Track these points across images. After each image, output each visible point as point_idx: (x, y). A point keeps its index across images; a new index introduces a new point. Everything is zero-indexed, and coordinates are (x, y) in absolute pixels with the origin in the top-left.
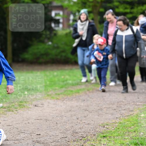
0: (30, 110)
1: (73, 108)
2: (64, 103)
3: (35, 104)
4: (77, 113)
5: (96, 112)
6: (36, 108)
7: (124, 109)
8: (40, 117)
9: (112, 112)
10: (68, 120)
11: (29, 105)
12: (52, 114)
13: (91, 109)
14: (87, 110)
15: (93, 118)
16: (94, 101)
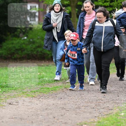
0: (4, 108)
1: (50, 107)
2: (40, 101)
3: (9, 102)
4: (53, 112)
5: (73, 110)
6: (11, 106)
7: (102, 107)
8: (15, 115)
9: (90, 110)
10: (45, 119)
11: (3, 103)
12: (27, 113)
13: (68, 108)
14: (64, 108)
15: (70, 116)
16: (71, 99)
